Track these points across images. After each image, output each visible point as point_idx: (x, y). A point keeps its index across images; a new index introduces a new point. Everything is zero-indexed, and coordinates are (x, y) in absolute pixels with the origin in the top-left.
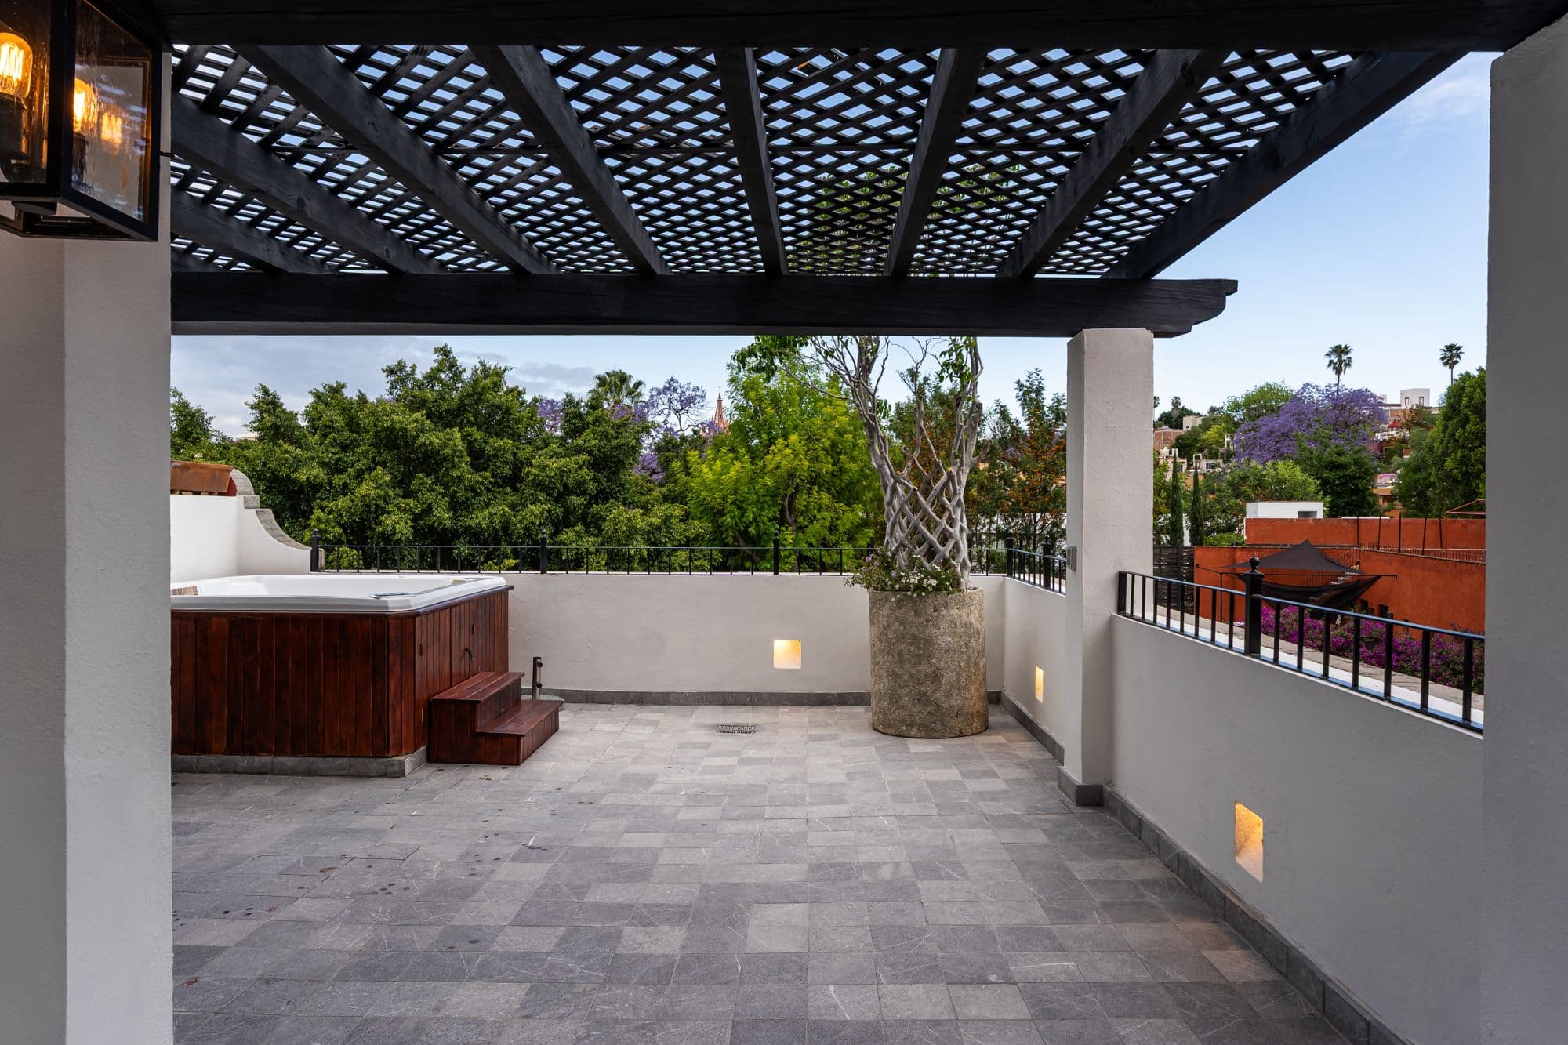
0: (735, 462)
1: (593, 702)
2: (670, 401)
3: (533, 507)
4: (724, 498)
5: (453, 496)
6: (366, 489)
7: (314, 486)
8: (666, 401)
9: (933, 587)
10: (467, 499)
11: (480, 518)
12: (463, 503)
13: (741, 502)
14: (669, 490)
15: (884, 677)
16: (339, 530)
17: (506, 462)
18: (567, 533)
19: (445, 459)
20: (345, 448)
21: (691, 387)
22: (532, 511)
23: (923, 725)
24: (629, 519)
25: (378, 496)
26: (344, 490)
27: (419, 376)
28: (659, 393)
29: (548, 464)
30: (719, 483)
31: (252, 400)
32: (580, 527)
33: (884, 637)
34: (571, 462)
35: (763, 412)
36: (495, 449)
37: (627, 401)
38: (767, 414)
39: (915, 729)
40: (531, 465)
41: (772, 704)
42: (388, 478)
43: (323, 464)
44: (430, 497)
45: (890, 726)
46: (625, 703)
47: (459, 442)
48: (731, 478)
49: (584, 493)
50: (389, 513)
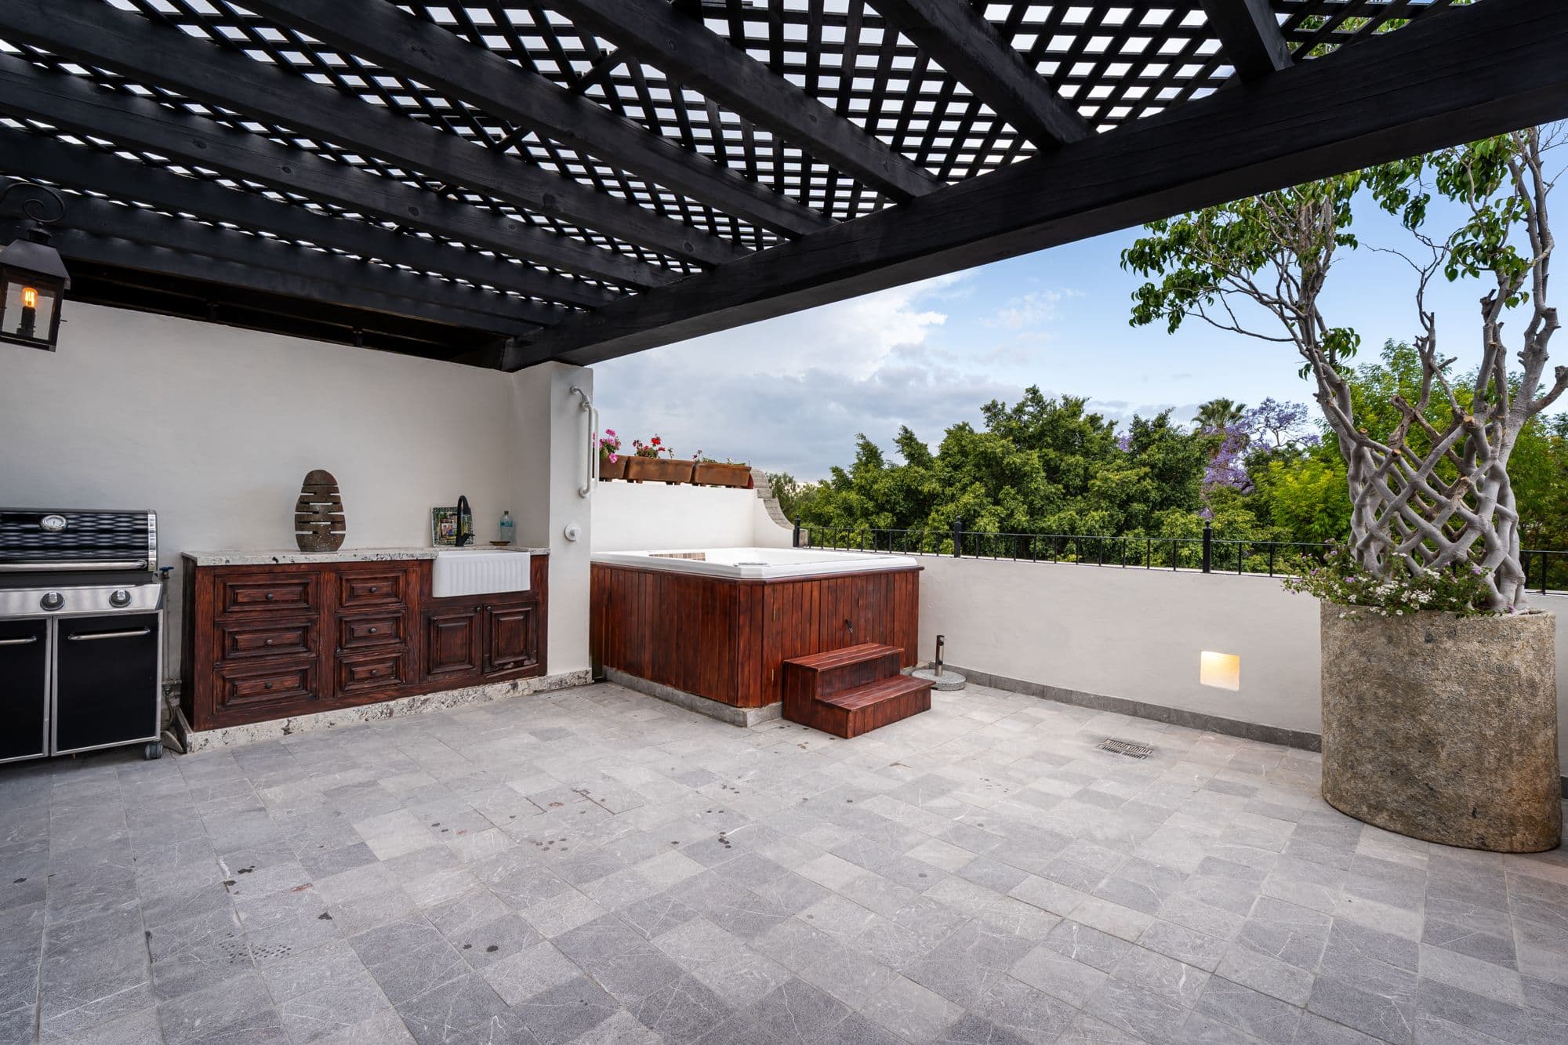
0: (1326, 471)
1: (996, 687)
2: (1267, 420)
3: (1095, 514)
4: (1312, 506)
5: (1031, 504)
6: (967, 498)
7: (933, 496)
8: (1262, 420)
9: (1422, 605)
10: (1043, 506)
11: (1051, 521)
12: (1040, 509)
13: (1333, 510)
14: (1254, 499)
15: (1334, 726)
16: (947, 527)
17: (1078, 475)
18: (1127, 535)
19: (1025, 475)
20: (956, 468)
21: (1291, 404)
22: (1093, 517)
23: (1400, 813)
24: (1185, 524)
25: (976, 504)
26: (953, 498)
27: (1008, 410)
28: (1254, 414)
29: (1109, 476)
30: (1306, 491)
31: (897, 437)
32: (1140, 530)
33: (1334, 669)
34: (1132, 475)
35: (1364, 419)
36: (1069, 465)
37: (1228, 424)
38: (1368, 421)
39: (1385, 814)
40: (1096, 478)
41: (1196, 727)
42: (983, 491)
43: (940, 480)
44: (1012, 504)
45: (1341, 798)
46: (1027, 694)
47: (1036, 461)
48: (1321, 486)
49: (1146, 501)
50: (982, 516)
